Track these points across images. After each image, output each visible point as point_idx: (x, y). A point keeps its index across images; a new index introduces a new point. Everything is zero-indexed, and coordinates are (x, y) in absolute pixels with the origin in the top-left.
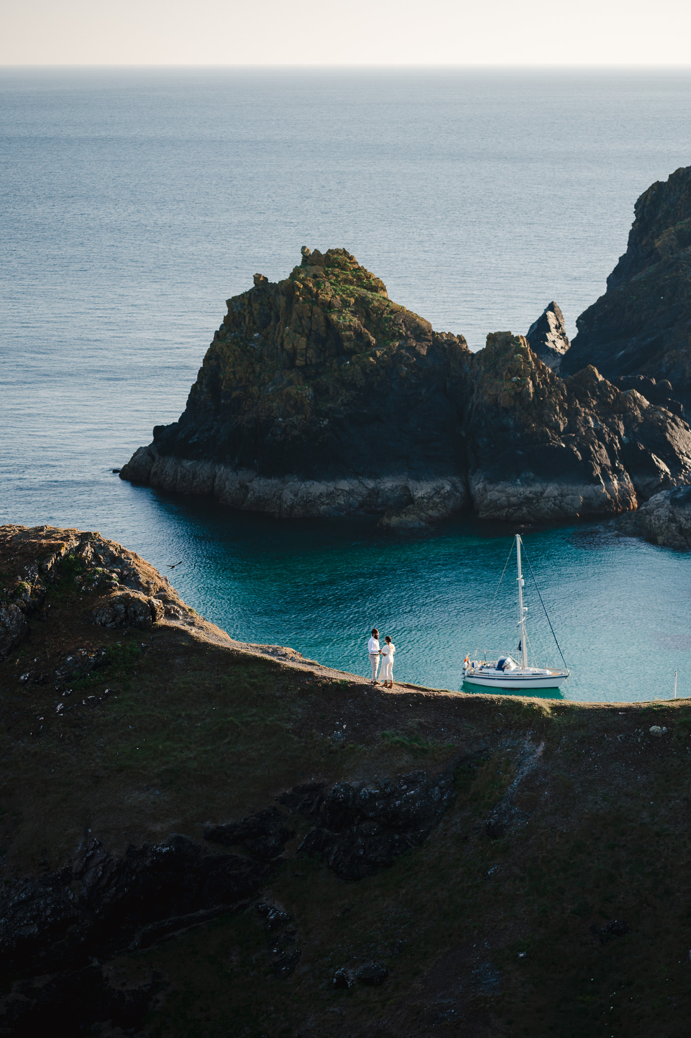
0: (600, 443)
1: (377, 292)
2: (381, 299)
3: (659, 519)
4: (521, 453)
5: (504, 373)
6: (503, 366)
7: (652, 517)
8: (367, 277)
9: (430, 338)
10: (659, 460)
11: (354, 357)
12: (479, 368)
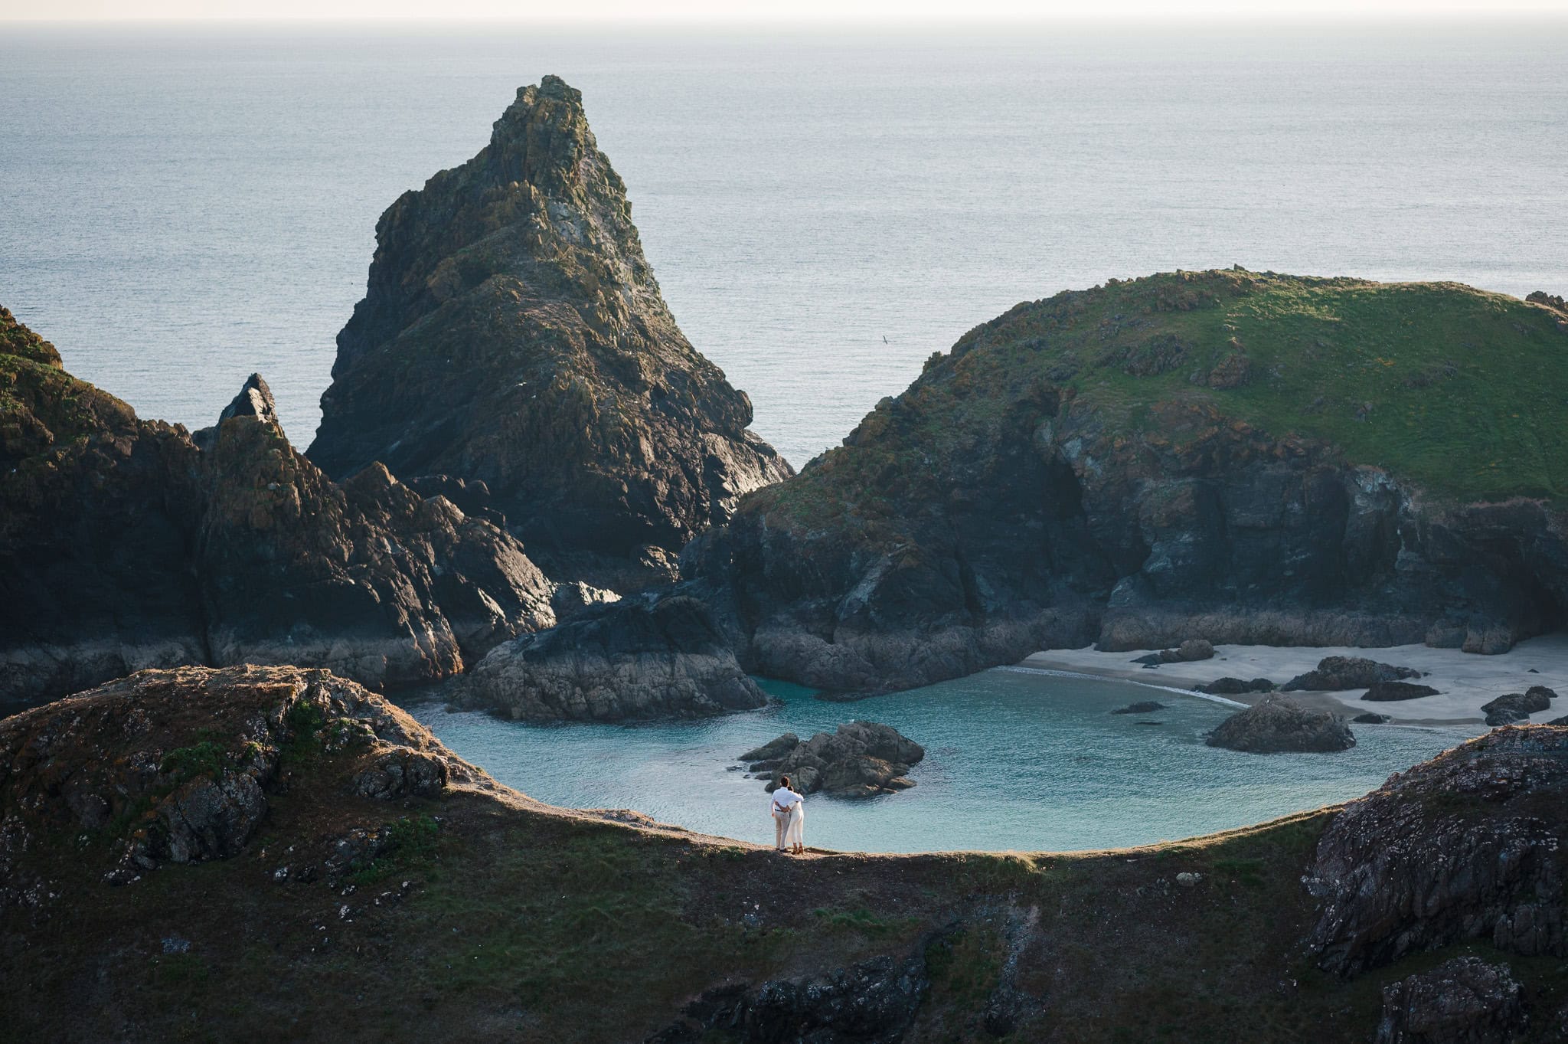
0: (404, 576)
1: (48, 362)
2: (56, 373)
3: (510, 683)
4: (291, 596)
5: (256, 478)
6: (252, 466)
7: (500, 681)
8: (31, 341)
9: (135, 429)
10: (488, 597)
11: (23, 463)
12: (213, 472)
